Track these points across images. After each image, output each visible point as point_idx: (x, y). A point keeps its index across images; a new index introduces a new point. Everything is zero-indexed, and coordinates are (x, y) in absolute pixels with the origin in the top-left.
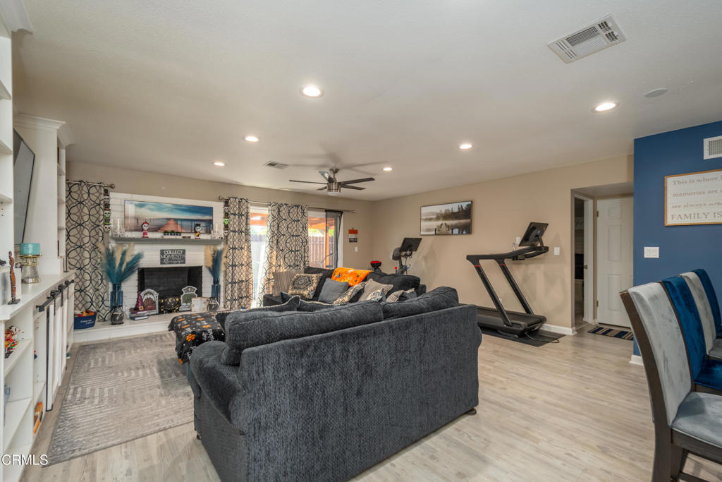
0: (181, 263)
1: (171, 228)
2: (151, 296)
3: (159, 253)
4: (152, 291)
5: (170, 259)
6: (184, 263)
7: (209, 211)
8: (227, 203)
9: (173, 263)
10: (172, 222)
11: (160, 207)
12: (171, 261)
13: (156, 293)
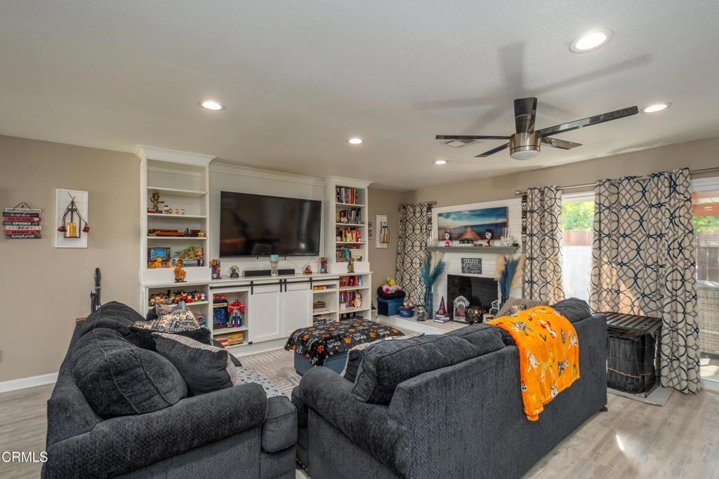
0: (478, 273)
1: (469, 235)
2: (463, 304)
3: (460, 261)
4: (464, 298)
5: (469, 268)
6: (481, 273)
7: (503, 212)
8: (525, 198)
9: (471, 273)
10: (469, 229)
11: (459, 215)
12: (470, 270)
13: (467, 301)
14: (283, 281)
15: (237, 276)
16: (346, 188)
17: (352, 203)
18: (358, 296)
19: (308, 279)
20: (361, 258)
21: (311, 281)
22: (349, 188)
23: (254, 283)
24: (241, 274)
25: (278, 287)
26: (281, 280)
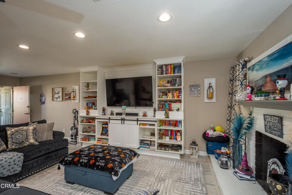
0: (279, 136)
1: (268, 86)
2: (278, 169)
3: (263, 117)
4: (279, 162)
9: (272, 134)
12: (271, 130)
13: (282, 168)
14: (123, 119)
15: (113, 115)
16: (166, 65)
17: (171, 74)
18: (179, 134)
19: (136, 119)
20: (179, 109)
21: (137, 120)
22: (168, 65)
23: (111, 118)
24: (115, 114)
25: (120, 122)
26: (122, 118)
